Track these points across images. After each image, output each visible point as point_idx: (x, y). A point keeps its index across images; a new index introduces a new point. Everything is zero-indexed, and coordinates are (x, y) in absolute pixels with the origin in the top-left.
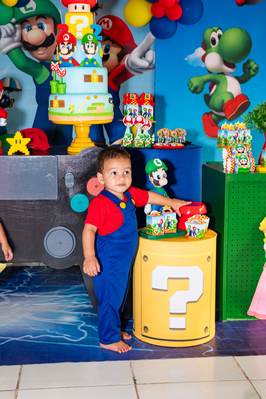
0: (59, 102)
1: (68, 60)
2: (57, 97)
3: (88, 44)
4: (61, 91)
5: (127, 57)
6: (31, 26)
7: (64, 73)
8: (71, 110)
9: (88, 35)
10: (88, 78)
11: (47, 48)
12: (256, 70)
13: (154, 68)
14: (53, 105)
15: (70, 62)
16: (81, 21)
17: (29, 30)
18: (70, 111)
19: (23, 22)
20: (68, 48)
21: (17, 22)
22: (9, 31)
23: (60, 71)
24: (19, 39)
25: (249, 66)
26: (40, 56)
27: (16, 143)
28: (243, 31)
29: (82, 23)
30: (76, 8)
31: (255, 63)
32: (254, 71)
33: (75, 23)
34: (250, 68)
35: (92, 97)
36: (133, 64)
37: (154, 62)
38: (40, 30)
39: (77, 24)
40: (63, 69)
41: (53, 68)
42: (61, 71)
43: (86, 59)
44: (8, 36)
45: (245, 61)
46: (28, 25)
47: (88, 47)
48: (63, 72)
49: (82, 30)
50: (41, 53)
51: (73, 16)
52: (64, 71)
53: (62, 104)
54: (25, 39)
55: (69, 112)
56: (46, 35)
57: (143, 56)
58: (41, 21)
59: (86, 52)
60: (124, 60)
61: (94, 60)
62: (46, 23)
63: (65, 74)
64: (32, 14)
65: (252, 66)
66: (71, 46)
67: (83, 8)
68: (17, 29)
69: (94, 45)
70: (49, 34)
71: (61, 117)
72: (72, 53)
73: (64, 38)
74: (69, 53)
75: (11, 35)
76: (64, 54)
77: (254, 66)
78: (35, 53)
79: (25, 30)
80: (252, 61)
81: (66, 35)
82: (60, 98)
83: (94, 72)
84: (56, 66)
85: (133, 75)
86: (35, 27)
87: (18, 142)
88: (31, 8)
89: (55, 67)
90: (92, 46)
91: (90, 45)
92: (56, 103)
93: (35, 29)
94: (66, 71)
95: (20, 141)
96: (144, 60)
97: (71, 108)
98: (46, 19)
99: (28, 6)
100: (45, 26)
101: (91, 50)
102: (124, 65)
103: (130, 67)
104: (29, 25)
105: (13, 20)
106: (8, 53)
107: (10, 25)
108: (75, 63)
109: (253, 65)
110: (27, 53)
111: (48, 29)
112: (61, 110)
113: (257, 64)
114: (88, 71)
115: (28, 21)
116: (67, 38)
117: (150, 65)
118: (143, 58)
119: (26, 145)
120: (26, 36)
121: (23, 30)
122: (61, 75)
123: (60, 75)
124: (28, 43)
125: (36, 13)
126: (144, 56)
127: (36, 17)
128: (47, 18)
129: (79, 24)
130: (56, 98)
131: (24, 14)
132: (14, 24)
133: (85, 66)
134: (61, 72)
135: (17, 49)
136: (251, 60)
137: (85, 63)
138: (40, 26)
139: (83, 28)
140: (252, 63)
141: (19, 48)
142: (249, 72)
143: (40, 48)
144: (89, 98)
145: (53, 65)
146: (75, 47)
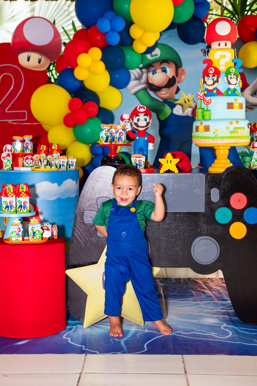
0: (204, 127)
1: (213, 90)
2: (202, 122)
3: (230, 76)
4: (207, 117)
6: (156, 70)
7: (210, 101)
8: (216, 134)
9: (230, 68)
10: (230, 106)
11: (169, 89)
14: (199, 130)
15: (215, 91)
16: (223, 57)
17: (154, 74)
18: (215, 134)
19: (149, 67)
20: (213, 80)
21: (144, 67)
22: (137, 75)
23: (206, 100)
24: (145, 81)
26: (163, 96)
27: (167, 163)
29: (225, 58)
30: (219, 45)
33: (219, 58)
35: (234, 123)
38: (164, 73)
39: (220, 59)
40: (209, 98)
41: (199, 98)
42: (207, 100)
43: (229, 89)
44: (136, 79)
46: (153, 69)
47: (231, 78)
48: (208, 101)
49: (224, 64)
50: (164, 93)
51: (217, 52)
52: (209, 100)
53: (207, 129)
54: (150, 81)
55: (213, 135)
56: (169, 77)
58: (164, 65)
59: (229, 83)
61: (235, 90)
62: (169, 67)
63: (210, 102)
64: (157, 59)
66: (215, 78)
67: (226, 45)
68: (144, 73)
69: (235, 77)
70: (171, 77)
71: (206, 140)
72: (216, 84)
73: (209, 71)
74: (214, 84)
75: (139, 78)
76: (209, 85)
78: (159, 93)
79: (151, 74)
81: (211, 68)
82: (205, 123)
83: (236, 100)
84: (202, 96)
86: (159, 71)
87: (169, 162)
88: (156, 55)
89: (201, 97)
90: (234, 78)
91: (232, 77)
92: (201, 128)
93: (159, 72)
94: (211, 100)
95: (171, 160)
96: (256, 97)
97: (216, 132)
99: (153, 53)
100: (168, 70)
101: (233, 81)
105: (141, 66)
106: (135, 94)
107: (138, 70)
108: (219, 93)
110: (152, 93)
111: (170, 72)
112: (207, 134)
114: (231, 99)
115: (153, 66)
116: (212, 71)
119: (175, 165)
121: (149, 74)
122: (207, 103)
123: (206, 103)
124: (153, 85)
125: (161, 59)
126: (255, 94)
127: (160, 62)
128: (170, 63)
129: (222, 59)
130: (201, 124)
131: (150, 60)
132: (141, 69)
133: (228, 95)
134: (207, 101)
135: (143, 90)
137: (228, 93)
138: (163, 70)
139: (226, 62)
141: (145, 89)
143: (164, 89)
144: (231, 123)
145: (199, 95)
146: (219, 78)
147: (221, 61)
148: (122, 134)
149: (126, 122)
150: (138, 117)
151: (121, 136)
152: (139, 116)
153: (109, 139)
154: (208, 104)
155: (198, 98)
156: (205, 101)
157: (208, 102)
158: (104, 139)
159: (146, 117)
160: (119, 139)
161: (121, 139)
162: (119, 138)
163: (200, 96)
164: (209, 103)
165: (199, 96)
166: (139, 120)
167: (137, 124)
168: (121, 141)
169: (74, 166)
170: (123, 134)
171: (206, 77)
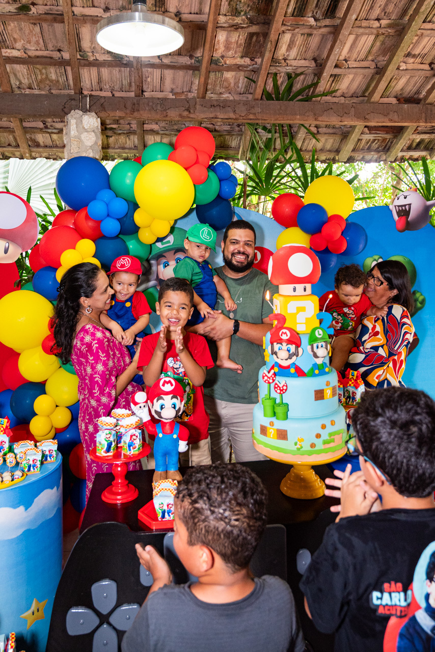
0: (277, 431)
1: (288, 367)
2: (273, 422)
3: (316, 344)
4: (281, 414)
6: (168, 262)
7: (285, 388)
8: (298, 446)
10: (319, 395)
14: (268, 433)
15: (293, 370)
16: (302, 309)
17: (165, 266)
18: (296, 446)
19: (159, 257)
20: (289, 351)
21: (152, 258)
23: (278, 386)
24: (154, 277)
29: (305, 311)
30: (295, 290)
33: (294, 311)
35: (328, 424)
39: (297, 313)
40: (283, 382)
41: (267, 380)
42: (281, 386)
43: (315, 365)
46: (164, 260)
47: (318, 347)
48: (283, 387)
49: (304, 321)
51: (291, 302)
52: (284, 386)
53: (282, 435)
55: (294, 448)
58: (179, 255)
59: (315, 356)
61: (325, 365)
63: (286, 390)
64: (169, 247)
66: (292, 348)
67: (305, 290)
68: (153, 266)
69: (324, 344)
72: (294, 358)
73: (282, 335)
74: (290, 357)
75: (146, 273)
76: (282, 359)
81: (284, 331)
82: (279, 425)
83: (327, 383)
84: (271, 376)
86: (172, 263)
88: (169, 243)
89: (270, 378)
90: (322, 346)
91: (320, 345)
92: (271, 432)
93: (172, 265)
94: (286, 386)
97: (298, 443)
101: (321, 352)
104: (166, 261)
108: (300, 373)
112: (282, 444)
115: (165, 256)
116: (287, 336)
120: (163, 273)
121: (159, 267)
122: (281, 390)
123: (279, 391)
125: (174, 247)
127: (174, 251)
129: (301, 313)
130: (271, 424)
131: (160, 249)
133: (314, 375)
134: (280, 388)
137: (314, 372)
138: (178, 261)
139: (307, 319)
141: (154, 287)
144: (323, 427)
145: (266, 376)
146: (299, 348)
147: (298, 316)
148: (134, 437)
149: (140, 407)
150: (161, 402)
151: (133, 441)
152: (164, 400)
153: (112, 446)
154: (282, 392)
155: (264, 380)
156: (277, 388)
158: (104, 446)
159: (175, 400)
160: (129, 446)
161: (134, 446)
162: (130, 444)
163: (268, 377)
164: (284, 391)
165: (266, 378)
166: (163, 407)
167: (160, 413)
168: (134, 448)
169: (53, 457)
170: (137, 437)
171: (275, 344)
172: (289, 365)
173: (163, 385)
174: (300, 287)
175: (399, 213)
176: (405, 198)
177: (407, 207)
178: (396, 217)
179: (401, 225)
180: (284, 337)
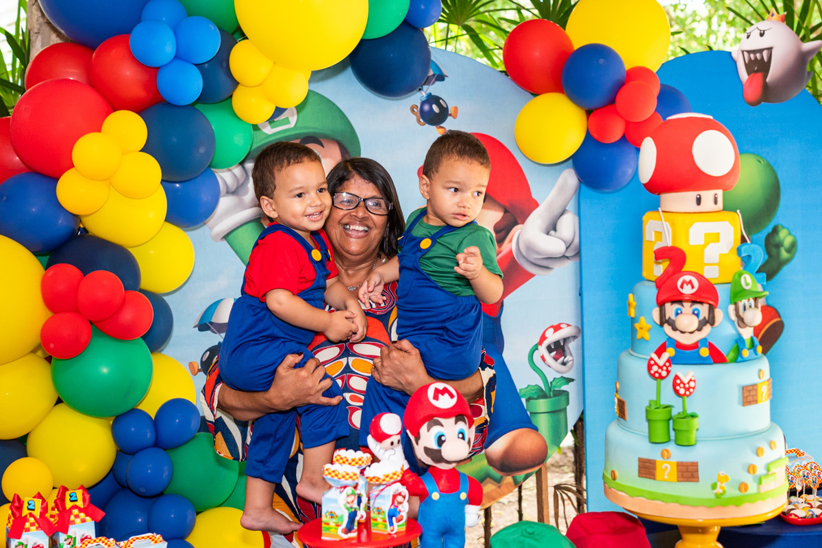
0: (678, 466)
5: (517, 231)
8: (718, 490)
9: (740, 274)
10: (750, 395)
12: (792, 248)
13: (578, 254)
15: (705, 352)
16: (715, 238)
18: (715, 491)
20: (696, 316)
21: (248, 158)
22: (231, 183)
23: (682, 382)
24: (253, 199)
25: (777, 239)
28: (762, 162)
29: (718, 240)
30: (699, 201)
31: (790, 234)
32: (788, 251)
33: (702, 242)
34: (778, 246)
35: (765, 447)
36: (530, 248)
37: (577, 241)
39: (706, 245)
41: (657, 372)
42: (686, 381)
44: (230, 192)
45: (769, 229)
47: (745, 308)
48: (688, 383)
49: (717, 261)
52: (691, 380)
53: (689, 473)
55: (710, 495)
57: (552, 227)
59: (741, 322)
60: (511, 241)
63: (694, 388)
64: (288, 134)
65: (783, 241)
67: (715, 201)
68: (249, 173)
72: (707, 328)
73: (682, 287)
75: (236, 190)
76: (684, 332)
77: (788, 241)
80: (783, 227)
81: (687, 278)
82: (681, 456)
83: (760, 373)
84: (665, 365)
85: (532, 275)
88: (286, 121)
90: (750, 306)
91: (747, 303)
92: (667, 469)
94: (695, 381)
96: (554, 236)
97: (719, 484)
98: (323, 147)
102: (511, 252)
103: (524, 257)
106: (227, 236)
108: (717, 357)
109: (785, 238)
113: (794, 236)
114: (749, 374)
116: (693, 287)
117: (569, 249)
118: (552, 232)
122: (686, 390)
123: (682, 392)
125: (298, 131)
126: (555, 229)
128: (324, 143)
129: (711, 245)
130: (666, 456)
133: (740, 360)
134: (684, 384)
136: (780, 227)
137: (739, 354)
139: (721, 256)
140: (783, 234)
141: (255, 221)
142: (779, 254)
144: (758, 452)
145: (656, 364)
146: (715, 310)
147: (707, 251)
148: (399, 498)
149: (392, 444)
150: (436, 430)
151: (397, 507)
152: (442, 426)
154: (688, 393)
155: (652, 372)
156: (679, 385)
157: (688, 389)
160: (391, 517)
161: (399, 516)
162: (391, 513)
163: (661, 368)
164: (691, 390)
165: (655, 368)
166: (443, 438)
167: (439, 451)
168: (399, 521)
170: (404, 497)
171: (668, 304)
172: (697, 342)
173: (436, 398)
174: (707, 195)
175: (749, 67)
176: (762, 35)
177: (765, 54)
178: (744, 75)
179: (753, 92)
180: (687, 290)
